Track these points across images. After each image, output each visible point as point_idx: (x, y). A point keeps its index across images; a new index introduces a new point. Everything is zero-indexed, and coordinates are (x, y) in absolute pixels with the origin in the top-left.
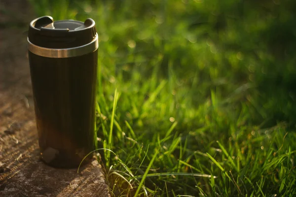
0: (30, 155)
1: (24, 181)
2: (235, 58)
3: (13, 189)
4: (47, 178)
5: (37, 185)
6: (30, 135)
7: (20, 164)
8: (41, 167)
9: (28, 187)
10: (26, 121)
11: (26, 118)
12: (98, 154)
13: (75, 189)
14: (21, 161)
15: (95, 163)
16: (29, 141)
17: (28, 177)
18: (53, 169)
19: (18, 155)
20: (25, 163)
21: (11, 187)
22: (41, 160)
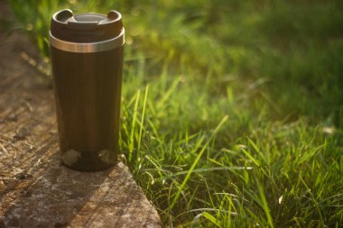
0: (49, 159)
1: (51, 187)
2: (237, 53)
3: (41, 196)
4: (74, 182)
5: (65, 190)
6: (43, 139)
7: (41, 170)
8: (64, 171)
9: (56, 192)
10: (34, 125)
11: (33, 121)
12: (123, 156)
13: (107, 192)
14: (41, 166)
15: (121, 164)
16: (44, 146)
17: (54, 182)
18: (78, 173)
19: (36, 160)
20: (46, 169)
21: (37, 194)
22: (62, 164)
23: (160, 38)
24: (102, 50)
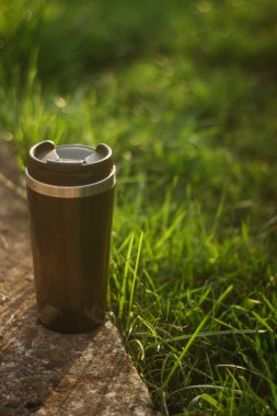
0: (24, 315)
1: (24, 353)
3: (12, 364)
4: (52, 347)
5: (41, 357)
6: (18, 287)
7: (14, 329)
8: (41, 332)
9: (30, 360)
10: (9, 268)
11: (7, 263)
12: (112, 313)
13: (90, 362)
14: (14, 324)
15: (108, 324)
16: (18, 296)
17: (28, 346)
18: (57, 335)
19: (8, 316)
20: (20, 327)
21: (7, 361)
22: (39, 322)
23: (166, 150)
24: (88, 195)
